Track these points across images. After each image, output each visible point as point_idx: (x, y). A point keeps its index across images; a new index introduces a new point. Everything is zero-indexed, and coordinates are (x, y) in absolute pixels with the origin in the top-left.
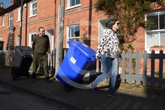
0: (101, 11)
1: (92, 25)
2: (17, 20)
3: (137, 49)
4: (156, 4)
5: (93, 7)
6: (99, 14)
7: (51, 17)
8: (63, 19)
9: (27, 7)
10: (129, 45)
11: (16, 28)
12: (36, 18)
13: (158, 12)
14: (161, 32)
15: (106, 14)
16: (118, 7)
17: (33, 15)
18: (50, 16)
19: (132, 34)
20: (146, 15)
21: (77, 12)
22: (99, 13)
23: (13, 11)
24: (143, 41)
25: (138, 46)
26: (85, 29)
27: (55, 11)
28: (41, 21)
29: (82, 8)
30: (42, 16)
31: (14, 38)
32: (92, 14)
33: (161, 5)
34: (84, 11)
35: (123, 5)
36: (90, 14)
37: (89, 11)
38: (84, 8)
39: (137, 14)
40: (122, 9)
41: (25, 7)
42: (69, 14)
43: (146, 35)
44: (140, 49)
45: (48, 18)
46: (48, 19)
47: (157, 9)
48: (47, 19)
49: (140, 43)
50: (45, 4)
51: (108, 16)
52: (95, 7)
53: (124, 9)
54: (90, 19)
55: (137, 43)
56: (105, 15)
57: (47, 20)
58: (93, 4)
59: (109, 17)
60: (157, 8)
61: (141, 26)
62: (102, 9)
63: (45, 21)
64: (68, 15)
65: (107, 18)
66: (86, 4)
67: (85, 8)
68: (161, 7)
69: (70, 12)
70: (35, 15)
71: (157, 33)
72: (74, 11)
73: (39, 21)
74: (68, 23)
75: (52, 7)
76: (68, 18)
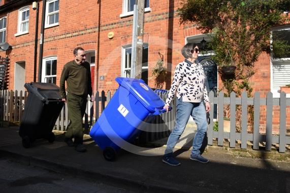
2: (16, 33)
3: (257, 90)
4: (289, 14)
6: (187, 27)
7: (89, 29)
9: (37, 9)
10: (243, 83)
11: (13, 47)
12: (58, 31)
15: (200, 28)
17: (50, 24)
18: (88, 27)
19: (248, 64)
22: (187, 25)
23: (6, 16)
24: (267, 77)
25: (259, 84)
27: (99, 19)
28: (68, 35)
30: (69, 26)
31: (9, 66)
32: (174, 26)
34: (156, 20)
36: (169, 26)
41: (34, 9)
42: (127, 26)
44: (262, 90)
45: (82, 31)
46: (83, 32)
48: (81, 33)
49: (262, 79)
50: (77, 4)
51: (204, 31)
53: (233, 20)
55: (257, 80)
56: (197, 29)
57: (80, 35)
59: (205, 33)
61: (264, 50)
63: (76, 36)
64: (125, 26)
65: (201, 34)
66: (160, 9)
67: (160, 15)
69: (130, 21)
70: (57, 24)
73: (64, 36)
75: (91, 10)
76: (125, 33)
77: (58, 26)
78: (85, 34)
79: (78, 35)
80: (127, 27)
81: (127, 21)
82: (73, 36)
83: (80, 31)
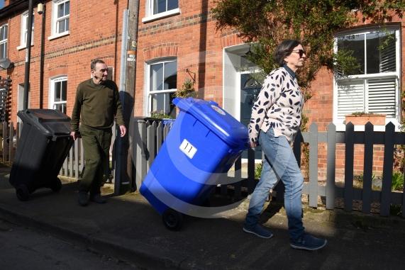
0: (228, 27)
1: (208, 60)
2: (19, 45)
3: (314, 120)
4: (359, 12)
5: (209, 17)
6: (225, 35)
7: (105, 39)
8: (133, 45)
9: (44, 13)
11: (15, 65)
12: (68, 42)
13: (365, 33)
14: (371, 81)
15: (242, 35)
16: (270, 19)
17: (60, 32)
19: (303, 85)
20: (336, 39)
21: (171, 29)
22: (225, 31)
23: (7, 22)
24: (328, 102)
25: (317, 112)
26: (190, 69)
27: (117, 25)
28: (80, 48)
29: (183, 19)
30: (82, 35)
31: (11, 90)
32: (208, 34)
33: (371, 15)
34: (187, 25)
35: (282, 13)
36: (201, 33)
37: (201, 26)
38: (187, 19)
39: (315, 36)
40: (279, 24)
41: (40, 13)
42: (152, 33)
43: (336, 87)
44: (320, 120)
45: (97, 41)
46: (98, 43)
47: (363, 26)
48: (96, 44)
49: (320, 106)
50: (90, 5)
51: (246, 39)
52: (214, 17)
53: (285, 23)
54: (203, 47)
55: (315, 106)
56: (238, 36)
57: (94, 47)
58: (209, 9)
59: (248, 42)
60: (361, 23)
61: (324, 65)
62: (231, 23)
63: (89, 48)
64: (148, 35)
65: (243, 44)
66: (192, 10)
67: (191, 18)
68: (371, 20)
69: (154, 27)
70: (66, 33)
71: (361, 81)
72: (162, 24)
73: (75, 49)
74: (149, 54)
75: (108, 13)
76: (149, 43)
77: (68, 35)
78: (100, 45)
79: (92, 48)
80: (150, 36)
81: (151, 28)
82: (87, 49)
83: (94, 42)
